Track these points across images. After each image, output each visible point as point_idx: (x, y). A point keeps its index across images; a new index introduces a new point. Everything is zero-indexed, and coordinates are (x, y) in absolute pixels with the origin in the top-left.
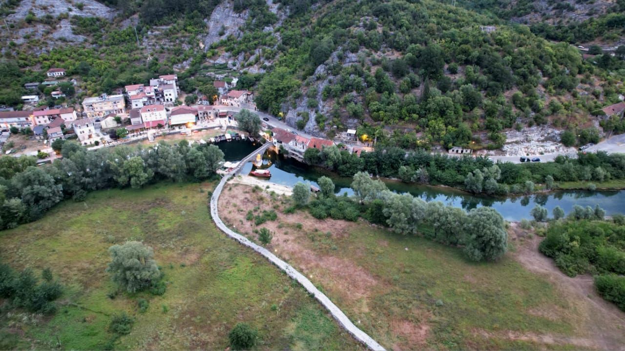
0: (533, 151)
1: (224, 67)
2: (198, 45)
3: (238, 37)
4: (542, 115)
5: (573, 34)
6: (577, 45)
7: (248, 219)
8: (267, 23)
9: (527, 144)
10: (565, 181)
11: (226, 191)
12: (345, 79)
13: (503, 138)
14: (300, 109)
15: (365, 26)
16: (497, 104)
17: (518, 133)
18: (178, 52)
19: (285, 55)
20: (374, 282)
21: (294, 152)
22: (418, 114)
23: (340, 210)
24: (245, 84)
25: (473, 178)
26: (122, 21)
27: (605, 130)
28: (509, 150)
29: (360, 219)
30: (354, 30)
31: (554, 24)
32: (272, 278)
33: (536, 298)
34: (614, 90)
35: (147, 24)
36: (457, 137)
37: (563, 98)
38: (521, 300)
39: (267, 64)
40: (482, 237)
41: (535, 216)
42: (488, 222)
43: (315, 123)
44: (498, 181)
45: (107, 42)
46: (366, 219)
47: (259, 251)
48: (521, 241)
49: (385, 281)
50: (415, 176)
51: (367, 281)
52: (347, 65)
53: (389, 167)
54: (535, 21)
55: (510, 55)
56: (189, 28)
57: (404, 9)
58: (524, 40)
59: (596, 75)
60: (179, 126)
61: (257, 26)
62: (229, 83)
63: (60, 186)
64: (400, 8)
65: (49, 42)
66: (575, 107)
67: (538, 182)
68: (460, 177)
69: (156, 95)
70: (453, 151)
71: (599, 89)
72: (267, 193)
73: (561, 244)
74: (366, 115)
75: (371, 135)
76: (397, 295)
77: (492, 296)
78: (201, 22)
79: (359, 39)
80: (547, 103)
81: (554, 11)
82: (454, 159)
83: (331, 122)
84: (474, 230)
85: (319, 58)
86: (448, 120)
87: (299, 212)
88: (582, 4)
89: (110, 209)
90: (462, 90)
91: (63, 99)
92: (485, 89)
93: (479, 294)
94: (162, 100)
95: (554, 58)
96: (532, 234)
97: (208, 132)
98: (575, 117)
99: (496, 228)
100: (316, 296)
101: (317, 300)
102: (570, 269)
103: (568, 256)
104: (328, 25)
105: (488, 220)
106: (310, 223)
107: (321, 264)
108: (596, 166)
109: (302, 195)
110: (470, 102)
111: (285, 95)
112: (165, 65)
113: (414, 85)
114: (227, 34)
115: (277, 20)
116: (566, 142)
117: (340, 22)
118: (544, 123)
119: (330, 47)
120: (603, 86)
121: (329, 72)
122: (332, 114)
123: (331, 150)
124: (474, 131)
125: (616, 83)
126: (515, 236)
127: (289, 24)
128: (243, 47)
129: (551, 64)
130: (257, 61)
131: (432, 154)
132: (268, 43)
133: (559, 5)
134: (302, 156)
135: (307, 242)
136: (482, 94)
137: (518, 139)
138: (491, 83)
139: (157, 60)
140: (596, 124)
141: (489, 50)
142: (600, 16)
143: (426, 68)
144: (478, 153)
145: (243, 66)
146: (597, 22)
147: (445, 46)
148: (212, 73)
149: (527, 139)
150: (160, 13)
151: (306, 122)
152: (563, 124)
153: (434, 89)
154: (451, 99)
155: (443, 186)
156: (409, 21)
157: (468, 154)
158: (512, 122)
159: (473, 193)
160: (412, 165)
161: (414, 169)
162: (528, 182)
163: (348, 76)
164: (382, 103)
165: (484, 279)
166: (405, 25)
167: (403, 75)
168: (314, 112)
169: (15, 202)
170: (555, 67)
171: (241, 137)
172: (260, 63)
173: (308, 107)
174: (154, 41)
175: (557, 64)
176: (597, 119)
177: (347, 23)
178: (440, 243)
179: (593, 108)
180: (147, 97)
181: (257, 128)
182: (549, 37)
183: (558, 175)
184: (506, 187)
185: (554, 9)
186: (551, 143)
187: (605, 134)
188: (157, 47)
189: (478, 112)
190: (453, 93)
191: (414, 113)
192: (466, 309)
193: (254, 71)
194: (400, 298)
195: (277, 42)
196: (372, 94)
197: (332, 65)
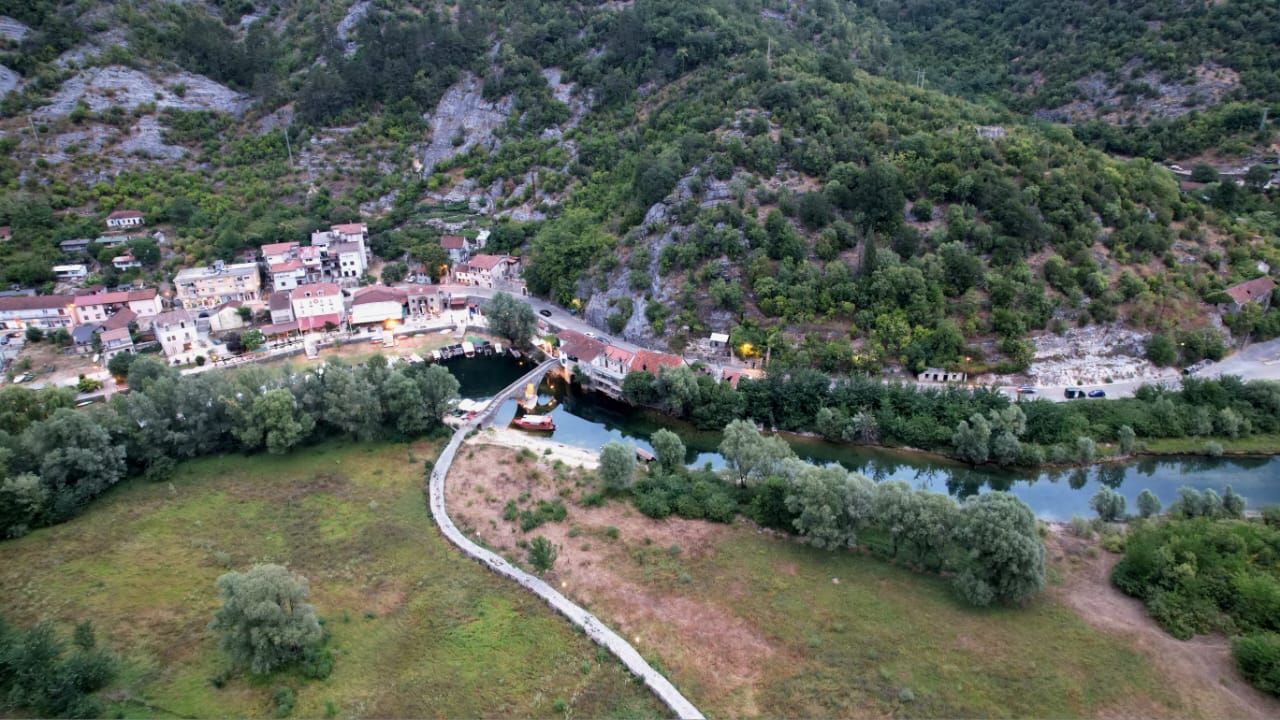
0: (1089, 376)
1: (462, 208)
2: (410, 164)
3: (491, 149)
4: (1106, 302)
5: (1159, 143)
6: (1168, 165)
7: (508, 518)
8: (550, 122)
9: (1077, 362)
10: (1160, 437)
11: (462, 460)
12: (706, 233)
13: (1028, 350)
14: (615, 292)
15: (745, 127)
16: (1013, 282)
17: (1057, 339)
18: (370, 179)
19: (585, 184)
20: (770, 652)
21: (603, 380)
22: (853, 302)
23: (698, 499)
24: (505, 242)
25: (970, 432)
26: (260, 117)
27: (1235, 333)
28: (1041, 374)
29: (738, 517)
30: (723, 135)
31: (1120, 122)
32: (554, 642)
33: (1110, 685)
34: (1248, 253)
35: (310, 124)
36: (935, 348)
37: (1145, 269)
38: (1078, 689)
39: (549, 201)
40: (991, 554)
41: (1100, 510)
42: (1002, 523)
43: (644, 320)
44: (1022, 439)
45: (229, 158)
46: (751, 517)
47: (530, 586)
48: (1074, 562)
49: (791, 648)
50: (850, 428)
51: (755, 650)
52: (709, 205)
53: (796, 410)
54: (1083, 117)
55: (1036, 182)
56: (392, 131)
57: (821, 94)
58: (1063, 153)
59: (1209, 223)
60: (370, 325)
61: (529, 127)
62: (472, 241)
63: (121, 450)
64: (813, 93)
65: (114, 159)
66: (1171, 288)
67: (1103, 439)
68: (942, 431)
69: (324, 263)
70: (927, 375)
71: (1218, 252)
72: (547, 463)
73: (1157, 569)
74: (748, 304)
75: (760, 344)
76: (818, 679)
77: (1016, 680)
78: (417, 120)
79: (733, 153)
80: (1115, 280)
81: (1119, 99)
82: (930, 394)
83: (677, 317)
84: (974, 540)
85: (654, 190)
86: (916, 313)
87: (612, 502)
88: (1172, 84)
89: (221, 498)
90: (943, 254)
91: (135, 272)
92: (989, 251)
93: (989, 676)
94: (335, 273)
95: (1124, 190)
96: (1095, 548)
97: (428, 338)
98: (1172, 307)
99: (1020, 536)
100: (648, 681)
101: (649, 691)
102: (1180, 622)
103: (1173, 595)
104: (671, 126)
105: (1004, 519)
106: (635, 527)
107: (658, 612)
108: (1221, 407)
109: (618, 467)
110: (959, 278)
111: (585, 265)
112: (343, 204)
113: (844, 244)
114: (470, 142)
115: (570, 115)
116: (1157, 356)
117: (694, 120)
118: (1111, 319)
119: (674, 168)
120: (1224, 244)
121: (674, 217)
122: (679, 303)
123: (677, 375)
124: (969, 336)
125: (1250, 239)
126: (1060, 553)
127: (593, 123)
128: (500, 168)
129: (1119, 200)
130: (528, 196)
131: (885, 382)
132: (551, 160)
133: (1128, 86)
134: (618, 388)
135: (628, 567)
136: (983, 260)
137: (1059, 351)
138: (1001, 239)
139: (327, 193)
140: (1216, 321)
141: (993, 173)
142: (1210, 108)
143: (868, 211)
144: (979, 380)
145: (500, 207)
146: (1204, 119)
147: (905, 166)
148: (437, 220)
149: (1077, 352)
150: (337, 103)
151: (627, 318)
152: (1149, 321)
153: (886, 253)
154: (920, 271)
155: (907, 448)
156: (832, 117)
157: (959, 383)
158: (1046, 316)
159: (969, 463)
160: (844, 404)
161: (847, 413)
162: (1082, 439)
163: (711, 226)
164: (781, 280)
165: (999, 643)
166: (824, 124)
167: (821, 225)
168: (642, 298)
169: (26, 482)
170: (1126, 207)
171: (493, 350)
172: (535, 201)
173: (631, 288)
174: (322, 156)
175: (1130, 202)
176: (1217, 312)
177: (709, 122)
178: (905, 568)
179: (1208, 289)
180: (305, 267)
181: (526, 330)
182: (1112, 149)
183: (1144, 424)
184: (1039, 451)
185: (1118, 93)
186: (1127, 359)
187: (1234, 341)
188: (329, 168)
189: (976, 296)
190: (923, 260)
191: (847, 300)
192: (963, 709)
193: (523, 216)
194: (824, 687)
195: (567, 160)
196: (759, 263)
197: (679, 204)
